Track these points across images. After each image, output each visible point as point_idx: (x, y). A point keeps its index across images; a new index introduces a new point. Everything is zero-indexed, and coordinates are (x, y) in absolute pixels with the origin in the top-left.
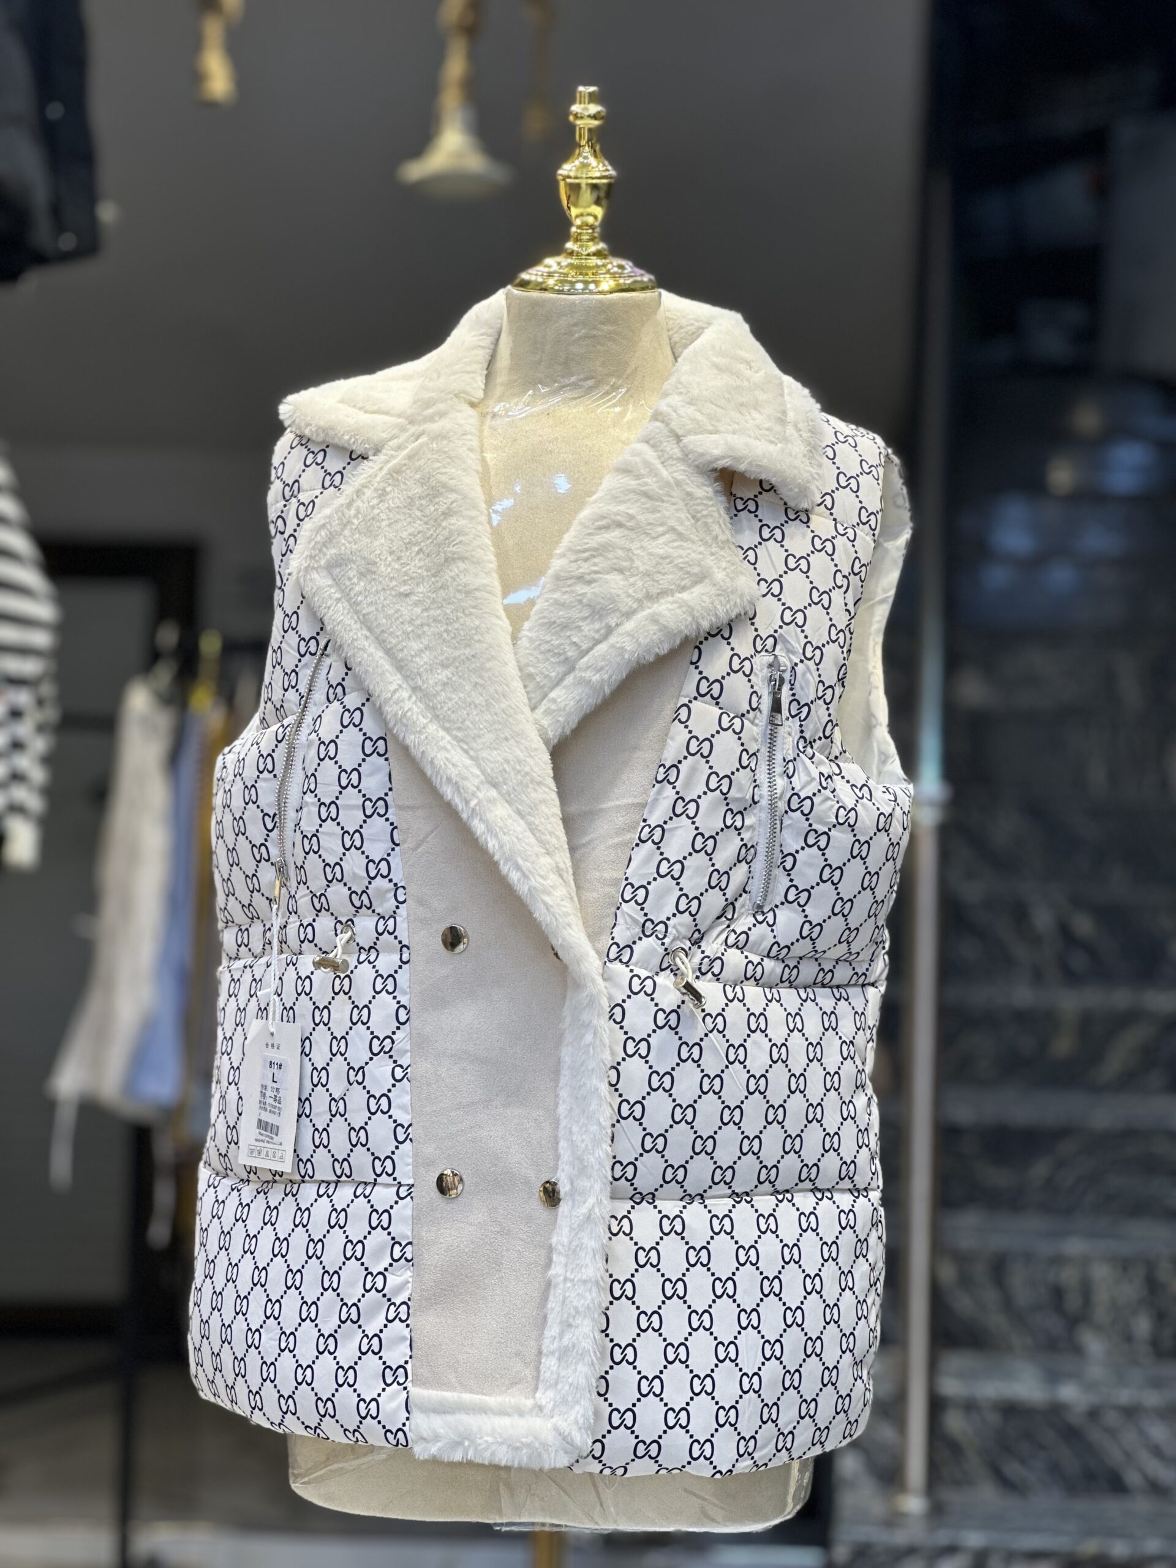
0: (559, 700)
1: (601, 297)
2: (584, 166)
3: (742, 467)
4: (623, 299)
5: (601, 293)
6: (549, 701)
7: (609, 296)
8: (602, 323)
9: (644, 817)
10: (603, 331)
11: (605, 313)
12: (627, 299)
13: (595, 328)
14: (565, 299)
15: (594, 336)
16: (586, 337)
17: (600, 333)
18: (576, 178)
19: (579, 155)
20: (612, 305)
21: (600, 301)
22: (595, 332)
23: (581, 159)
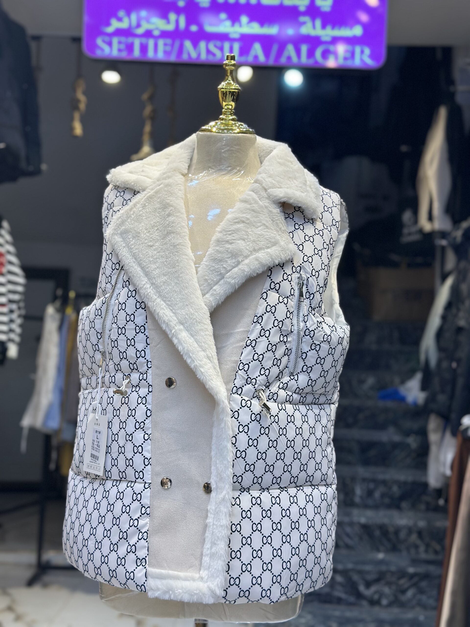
0: (217, 290)
1: (235, 135)
2: (229, 84)
3: (291, 201)
4: (243, 136)
5: (234, 133)
6: (213, 290)
7: (238, 135)
8: (235, 145)
9: (248, 336)
10: (235, 148)
11: (236, 142)
12: (245, 136)
13: (232, 147)
14: (221, 135)
15: (232, 150)
16: (228, 150)
17: (234, 149)
18: (226, 89)
19: (227, 79)
20: (239, 138)
21: (235, 136)
22: (232, 149)
23: (228, 81)
